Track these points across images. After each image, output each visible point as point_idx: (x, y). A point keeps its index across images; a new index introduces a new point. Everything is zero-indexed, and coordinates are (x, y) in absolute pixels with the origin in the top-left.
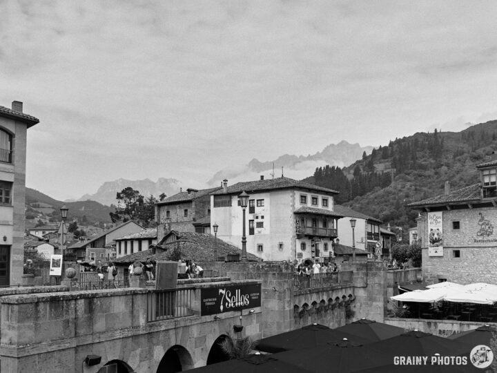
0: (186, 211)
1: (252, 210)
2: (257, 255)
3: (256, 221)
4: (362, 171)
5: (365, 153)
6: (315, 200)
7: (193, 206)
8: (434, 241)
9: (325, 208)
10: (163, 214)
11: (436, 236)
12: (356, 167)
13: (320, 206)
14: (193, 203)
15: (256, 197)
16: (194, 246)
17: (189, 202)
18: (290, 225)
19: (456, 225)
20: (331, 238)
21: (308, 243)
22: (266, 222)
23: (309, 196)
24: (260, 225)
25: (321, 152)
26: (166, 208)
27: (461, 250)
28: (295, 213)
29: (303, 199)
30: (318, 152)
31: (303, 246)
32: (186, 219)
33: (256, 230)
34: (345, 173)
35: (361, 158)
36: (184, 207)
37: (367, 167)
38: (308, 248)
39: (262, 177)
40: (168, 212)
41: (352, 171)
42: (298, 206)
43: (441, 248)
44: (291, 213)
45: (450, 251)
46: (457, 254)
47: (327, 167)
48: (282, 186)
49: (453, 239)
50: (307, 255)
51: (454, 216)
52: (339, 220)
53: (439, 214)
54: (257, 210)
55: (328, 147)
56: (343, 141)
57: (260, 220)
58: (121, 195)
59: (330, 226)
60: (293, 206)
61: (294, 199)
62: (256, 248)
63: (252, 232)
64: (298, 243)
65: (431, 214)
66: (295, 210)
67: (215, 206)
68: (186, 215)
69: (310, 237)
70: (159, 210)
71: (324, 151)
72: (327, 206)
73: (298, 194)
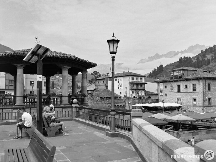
0: (103, 82)
1: (119, 82)
2: (120, 95)
3: (120, 85)
4: (200, 58)
5: (202, 50)
6: (137, 79)
7: (105, 80)
8: (161, 91)
9: (141, 81)
10: (97, 83)
11: (161, 90)
12: (197, 57)
13: (139, 80)
14: (105, 79)
15: (120, 78)
16: (100, 93)
17: (104, 79)
18: (128, 86)
19: (166, 87)
20: (144, 90)
21: (134, 91)
22: (122, 85)
23: (135, 78)
24: (121, 86)
25: (187, 49)
26: (98, 81)
27: (167, 94)
28: (130, 83)
29: (133, 79)
30: (185, 50)
31: (133, 92)
32: (103, 84)
33: (120, 88)
34: (192, 59)
35: (200, 53)
36: (103, 80)
37: (202, 57)
38: (135, 93)
39: (124, 71)
40: (99, 82)
41: (196, 58)
42: (131, 81)
43: (162, 93)
44: (128, 83)
45: (165, 94)
46: (166, 95)
47: (185, 57)
48: (126, 75)
49: (165, 91)
50: (134, 95)
51: (165, 84)
52: (146, 85)
53: (162, 84)
54: (120, 82)
55: (190, 47)
56: (197, 44)
57: (121, 85)
58: (93, 74)
59: (143, 86)
60: (129, 81)
61: (129, 79)
62: (120, 93)
63: (119, 88)
64: (131, 92)
65: (160, 84)
66: (130, 82)
67: (109, 81)
68: (103, 83)
69: (135, 90)
70: (96, 81)
71: (188, 49)
72: (142, 80)
73: (131, 77)
